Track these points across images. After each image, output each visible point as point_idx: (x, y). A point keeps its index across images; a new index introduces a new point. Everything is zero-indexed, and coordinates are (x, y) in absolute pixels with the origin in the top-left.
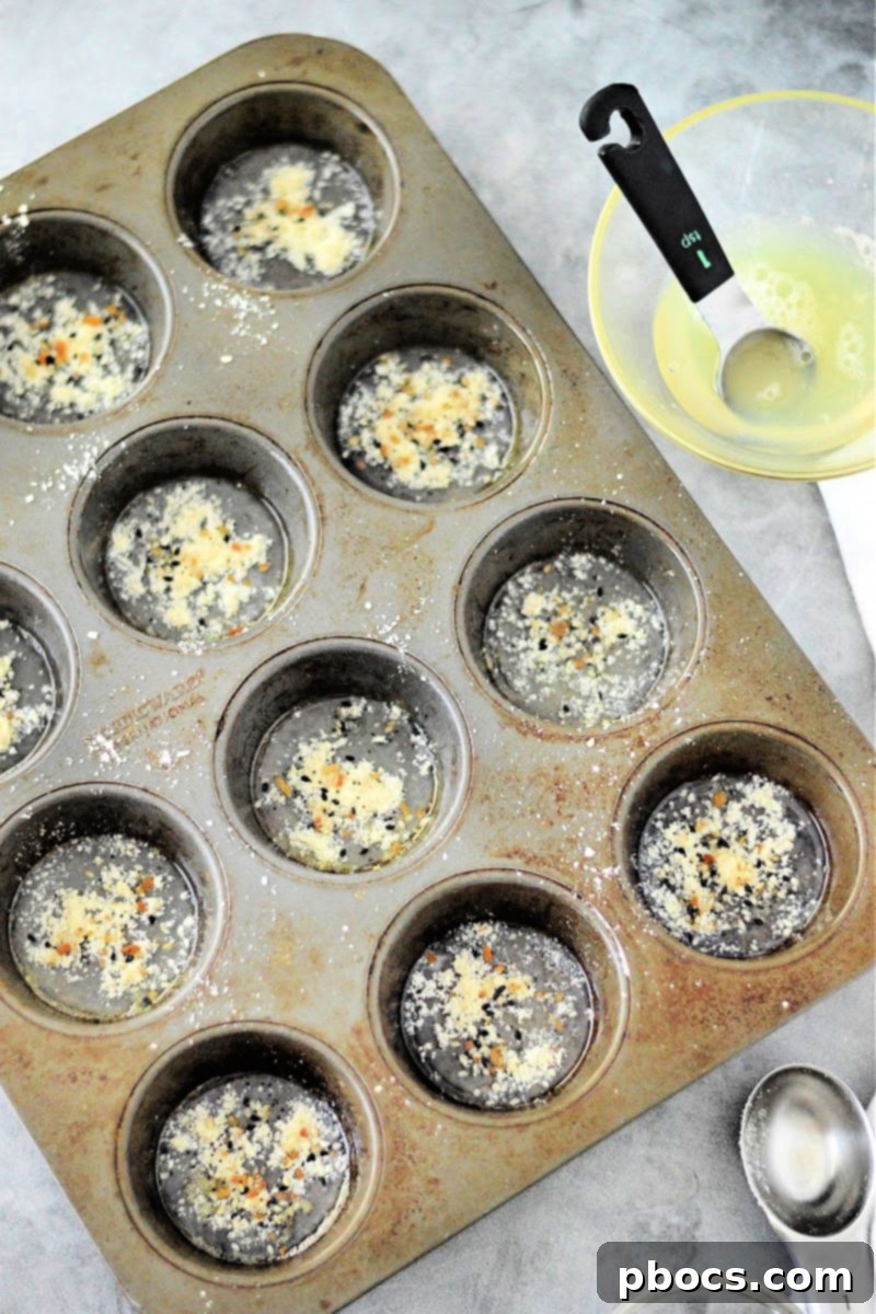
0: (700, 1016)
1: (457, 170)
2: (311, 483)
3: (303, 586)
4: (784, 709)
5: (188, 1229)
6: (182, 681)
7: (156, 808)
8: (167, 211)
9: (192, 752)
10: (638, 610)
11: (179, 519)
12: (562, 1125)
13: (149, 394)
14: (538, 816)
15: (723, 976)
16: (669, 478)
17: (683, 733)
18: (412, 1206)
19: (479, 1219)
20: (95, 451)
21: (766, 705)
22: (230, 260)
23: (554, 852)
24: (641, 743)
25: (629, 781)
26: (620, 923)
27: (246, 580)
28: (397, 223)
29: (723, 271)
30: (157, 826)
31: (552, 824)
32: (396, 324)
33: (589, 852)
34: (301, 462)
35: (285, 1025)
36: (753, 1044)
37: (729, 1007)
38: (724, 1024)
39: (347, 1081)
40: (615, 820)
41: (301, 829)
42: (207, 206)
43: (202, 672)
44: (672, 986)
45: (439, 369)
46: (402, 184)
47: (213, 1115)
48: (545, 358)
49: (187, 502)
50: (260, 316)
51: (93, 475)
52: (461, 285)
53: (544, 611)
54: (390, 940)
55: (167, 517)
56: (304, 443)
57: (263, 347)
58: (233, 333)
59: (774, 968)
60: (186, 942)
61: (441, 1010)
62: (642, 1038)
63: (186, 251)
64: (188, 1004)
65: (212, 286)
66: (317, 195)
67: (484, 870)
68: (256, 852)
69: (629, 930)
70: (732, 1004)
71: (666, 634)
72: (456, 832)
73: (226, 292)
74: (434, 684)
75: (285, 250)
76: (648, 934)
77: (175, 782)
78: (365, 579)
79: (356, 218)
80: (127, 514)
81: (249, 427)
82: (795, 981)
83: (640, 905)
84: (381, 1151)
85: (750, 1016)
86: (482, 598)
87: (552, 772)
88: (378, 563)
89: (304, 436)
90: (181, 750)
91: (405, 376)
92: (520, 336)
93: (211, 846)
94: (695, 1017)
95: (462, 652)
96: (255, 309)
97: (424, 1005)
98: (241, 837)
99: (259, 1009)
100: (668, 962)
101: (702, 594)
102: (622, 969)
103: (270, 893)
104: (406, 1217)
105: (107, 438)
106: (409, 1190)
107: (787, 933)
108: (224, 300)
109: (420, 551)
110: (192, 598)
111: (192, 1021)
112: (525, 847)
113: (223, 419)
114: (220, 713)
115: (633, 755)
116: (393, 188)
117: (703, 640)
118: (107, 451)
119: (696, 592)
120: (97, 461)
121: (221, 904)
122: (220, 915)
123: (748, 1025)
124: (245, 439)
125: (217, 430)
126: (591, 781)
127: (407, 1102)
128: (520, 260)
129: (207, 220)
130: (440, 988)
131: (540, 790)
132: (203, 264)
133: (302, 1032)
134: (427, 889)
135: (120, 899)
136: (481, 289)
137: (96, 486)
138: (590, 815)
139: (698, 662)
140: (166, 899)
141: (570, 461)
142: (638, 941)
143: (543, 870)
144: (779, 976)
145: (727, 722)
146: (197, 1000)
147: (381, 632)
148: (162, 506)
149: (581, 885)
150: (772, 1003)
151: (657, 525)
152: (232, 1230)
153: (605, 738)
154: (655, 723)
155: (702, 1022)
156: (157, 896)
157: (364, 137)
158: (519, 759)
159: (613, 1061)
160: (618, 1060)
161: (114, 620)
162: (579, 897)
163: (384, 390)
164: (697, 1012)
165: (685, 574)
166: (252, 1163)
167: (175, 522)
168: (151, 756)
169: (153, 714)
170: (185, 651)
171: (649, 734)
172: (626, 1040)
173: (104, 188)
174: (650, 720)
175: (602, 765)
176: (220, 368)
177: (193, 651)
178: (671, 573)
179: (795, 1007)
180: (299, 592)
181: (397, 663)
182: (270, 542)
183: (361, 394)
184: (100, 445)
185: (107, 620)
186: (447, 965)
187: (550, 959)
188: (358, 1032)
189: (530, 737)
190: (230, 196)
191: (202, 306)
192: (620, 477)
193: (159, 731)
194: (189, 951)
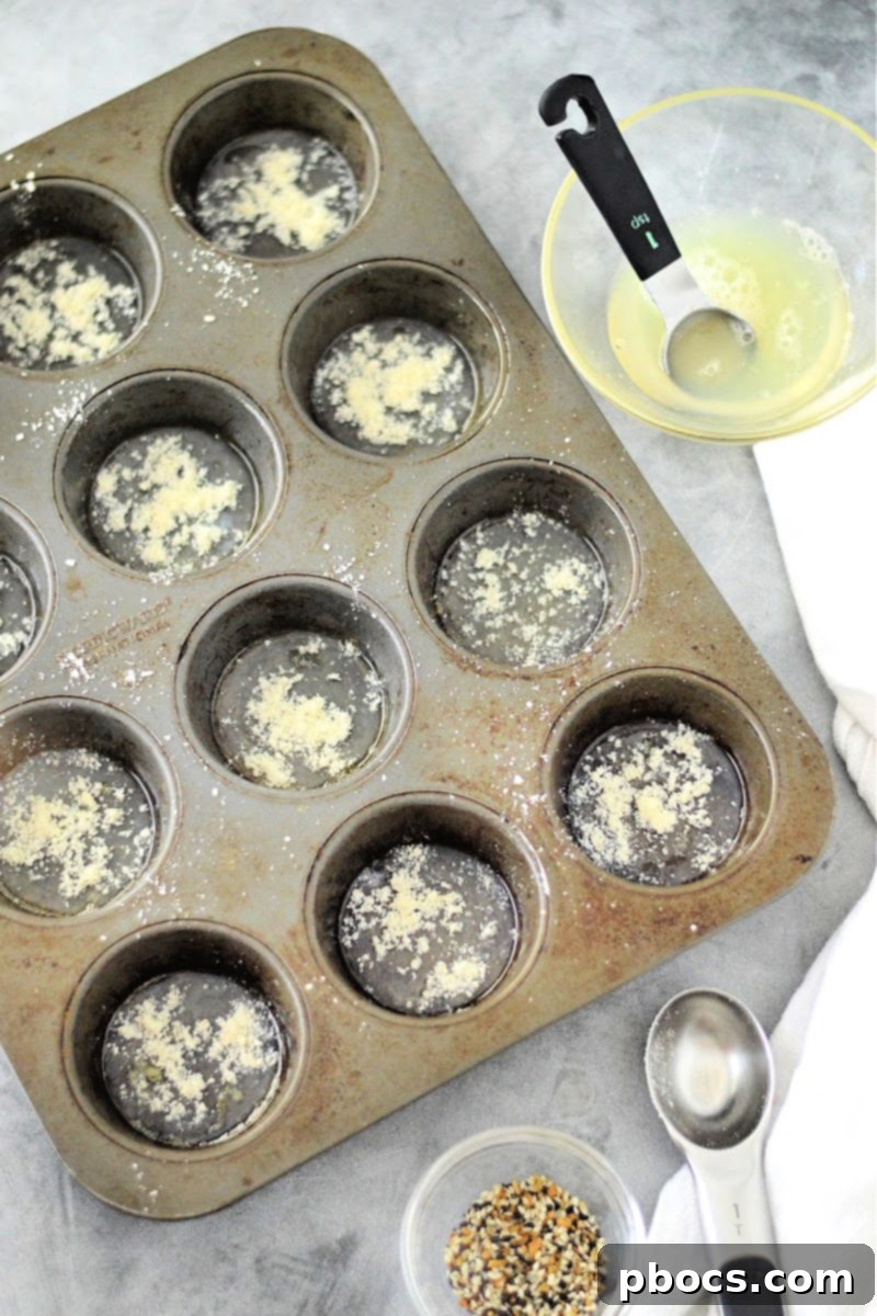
0: (613, 935)
1: (434, 158)
2: (280, 433)
3: (267, 527)
4: (708, 658)
5: (128, 1113)
6: (151, 607)
7: (118, 722)
8: (163, 181)
9: (156, 672)
10: (582, 568)
11: (159, 467)
12: (479, 1027)
13: (136, 347)
14: (473, 745)
15: (637, 900)
16: (614, 444)
17: (612, 676)
18: (334, 1095)
19: (396, 1111)
20: (83, 396)
21: (692, 654)
22: (221, 233)
23: (486, 779)
24: (572, 682)
25: (559, 717)
26: (544, 846)
27: (217, 522)
28: (374, 202)
29: (670, 253)
30: (121, 740)
31: (485, 752)
32: (369, 296)
33: (518, 780)
34: (273, 415)
35: (226, 925)
36: (663, 964)
37: (642, 928)
38: (635, 943)
39: (280, 979)
40: (544, 752)
41: (256, 753)
42: (203, 184)
43: (169, 599)
44: (588, 906)
45: (410, 341)
46: (382, 168)
47: (159, 1009)
48: (504, 330)
49: (166, 452)
50: (243, 281)
51: (80, 418)
52: (431, 261)
53: (496, 565)
54: (328, 852)
55: (147, 465)
56: (276, 397)
57: (244, 309)
58: (217, 295)
59: (685, 894)
60: (141, 852)
61: (378, 924)
62: (558, 952)
63: (178, 219)
64: (139, 901)
65: (201, 252)
66: (305, 177)
67: (420, 792)
68: (208, 765)
69: (551, 853)
70: (644, 925)
71: (606, 590)
72: (395, 756)
73: (212, 258)
74: (384, 622)
75: (272, 226)
76: (568, 858)
77: (138, 699)
78: (325, 523)
79: (340, 199)
80: (112, 460)
81: (226, 381)
82: (704, 907)
83: (563, 831)
84: (308, 1043)
85: (661, 937)
86: (435, 549)
87: (488, 706)
88: (338, 509)
89: (277, 391)
90: (146, 670)
91: (378, 345)
92: (482, 308)
93: (168, 759)
94: (608, 936)
95: (411, 593)
96: (238, 274)
97: (363, 919)
98: (195, 751)
99: (203, 909)
100: (587, 884)
101: (638, 551)
102: (543, 889)
103: (219, 804)
104: (328, 1105)
105: (96, 385)
106: (332, 1080)
107: (703, 868)
108: (211, 266)
109: (377, 499)
110: (168, 538)
111: (140, 917)
112: (459, 773)
113: (203, 373)
114: (184, 639)
115: (564, 693)
116: (374, 172)
117: (637, 591)
118: (94, 397)
119: (632, 549)
120: (84, 406)
121: (174, 812)
122: (172, 822)
123: (658, 945)
124: (221, 390)
125: (197, 384)
126: (524, 715)
127: (335, 1000)
128: (487, 241)
129: (203, 197)
130: (378, 903)
131: (476, 722)
132: (194, 232)
133: (242, 932)
134: (366, 807)
135: (83, 808)
136: (448, 265)
137: (82, 428)
138: (522, 746)
139: (630, 612)
140: (126, 809)
141: (522, 424)
142: (559, 863)
143: (473, 794)
144: (689, 901)
145: (655, 667)
146: (146, 898)
147: (338, 571)
148: (144, 454)
149: (509, 809)
150: (681, 926)
151: (600, 486)
152: (168, 1113)
153: (540, 677)
154: (587, 666)
155: (615, 940)
156: (118, 807)
157: (350, 123)
158: (459, 692)
159: (529, 972)
160: (534, 972)
161: (91, 549)
162: (507, 821)
163: (357, 356)
164: (611, 931)
165: (624, 531)
166: (191, 1054)
167: (154, 470)
168: (117, 674)
169: (121, 637)
170: (155, 581)
171: (580, 675)
172: (543, 954)
173: (104, 160)
174: (582, 663)
175: (535, 701)
176: (204, 326)
177: (162, 581)
178: (612, 532)
179: (702, 930)
180: (265, 531)
181: (351, 601)
182: (240, 487)
183: (337, 359)
184: (88, 392)
185: (85, 551)
186: (386, 882)
187: (481, 883)
188: (293, 934)
189: (470, 672)
190: (225, 176)
191: (190, 270)
192: (567, 440)
193: (126, 652)
194: (144, 859)
